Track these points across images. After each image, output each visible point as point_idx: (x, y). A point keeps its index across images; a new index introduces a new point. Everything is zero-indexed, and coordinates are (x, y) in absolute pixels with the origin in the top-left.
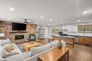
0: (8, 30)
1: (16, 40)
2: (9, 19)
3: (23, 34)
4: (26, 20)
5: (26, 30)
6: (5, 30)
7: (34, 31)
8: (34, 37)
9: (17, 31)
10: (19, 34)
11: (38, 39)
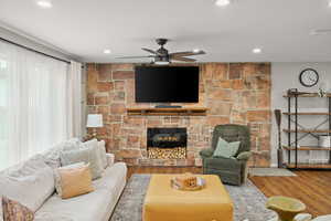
0: (121, 102)
1: (153, 152)
2: (107, 52)
3: (181, 123)
4: (163, 42)
5: (196, 100)
6: (113, 102)
7: (247, 107)
8: (235, 145)
9: (152, 106)
10: (164, 122)
11: (281, 165)
